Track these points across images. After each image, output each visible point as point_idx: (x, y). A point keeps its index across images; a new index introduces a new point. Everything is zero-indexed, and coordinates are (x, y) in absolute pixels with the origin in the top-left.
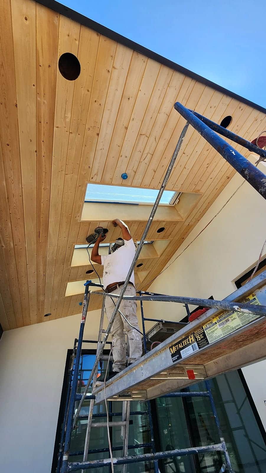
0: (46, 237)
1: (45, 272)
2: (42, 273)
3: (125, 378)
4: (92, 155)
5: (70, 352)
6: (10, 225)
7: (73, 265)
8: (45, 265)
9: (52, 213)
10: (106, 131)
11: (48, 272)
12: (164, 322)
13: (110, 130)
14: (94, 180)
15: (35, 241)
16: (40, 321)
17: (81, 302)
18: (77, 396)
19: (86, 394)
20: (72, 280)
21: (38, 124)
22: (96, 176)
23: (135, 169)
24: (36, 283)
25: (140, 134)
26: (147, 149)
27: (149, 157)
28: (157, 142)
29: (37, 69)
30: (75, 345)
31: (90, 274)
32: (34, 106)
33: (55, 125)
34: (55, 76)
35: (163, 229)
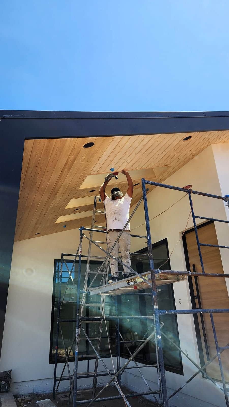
0: (54, 198)
1: (46, 213)
2: (43, 213)
4: (93, 166)
5: (56, 261)
6: (35, 197)
7: (66, 208)
8: (47, 210)
9: (62, 189)
10: (104, 158)
11: (48, 213)
13: (106, 157)
14: (92, 174)
15: (46, 201)
17: (65, 225)
20: (63, 215)
21: (67, 163)
22: (94, 172)
23: (120, 165)
24: (37, 219)
25: (125, 154)
26: (129, 158)
27: (130, 160)
28: (136, 155)
29: (73, 149)
30: (62, 257)
31: (77, 210)
32: (66, 159)
33: (75, 162)
34: (81, 149)
35: (139, 184)
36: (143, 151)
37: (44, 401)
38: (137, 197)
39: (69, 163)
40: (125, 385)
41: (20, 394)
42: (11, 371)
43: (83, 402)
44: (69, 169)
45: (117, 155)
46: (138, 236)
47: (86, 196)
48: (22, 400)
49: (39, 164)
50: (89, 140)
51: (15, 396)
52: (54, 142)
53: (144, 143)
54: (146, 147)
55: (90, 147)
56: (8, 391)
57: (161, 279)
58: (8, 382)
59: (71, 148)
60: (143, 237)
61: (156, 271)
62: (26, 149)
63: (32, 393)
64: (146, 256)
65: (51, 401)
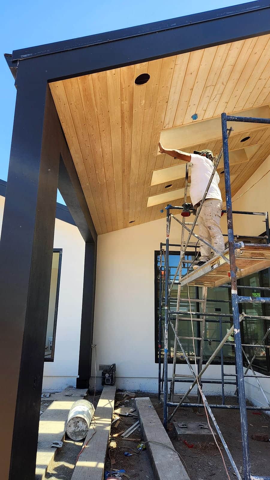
0: (129, 171)
1: (129, 192)
2: (126, 194)
3: (194, 275)
4: (163, 115)
5: (157, 253)
6: (104, 170)
7: (152, 184)
8: (129, 189)
9: (133, 156)
10: (174, 97)
11: (131, 192)
12: (238, 237)
13: (177, 96)
14: (166, 128)
15: (121, 175)
16: (125, 226)
17: (162, 209)
18: (169, 282)
19: (174, 281)
20: (152, 195)
21: (122, 114)
22: (168, 125)
23: (205, 108)
24: (122, 201)
25: (205, 87)
26: (215, 93)
27: (218, 96)
28: (225, 85)
29: (121, 90)
30: (161, 247)
31: (169, 188)
32: (119, 107)
33: (134, 110)
34: (133, 88)
35: (248, 138)
36: (236, 76)
37: (143, 399)
38: (254, 160)
39: (126, 114)
40: (248, 399)
41: (126, 389)
42: (114, 365)
43: (175, 404)
44: (131, 124)
45: (193, 89)
46: (251, 213)
47: (173, 165)
48: (127, 395)
49: (87, 120)
50: (139, 69)
51: (118, 390)
52: (91, 82)
53: (231, 60)
54: (239, 68)
55: (146, 82)
56: (112, 385)
57: (252, 258)
58: (112, 376)
59: (119, 89)
60: (259, 214)
61: (237, 245)
62: (59, 99)
63: (139, 391)
64: (263, 239)
65: (150, 400)
